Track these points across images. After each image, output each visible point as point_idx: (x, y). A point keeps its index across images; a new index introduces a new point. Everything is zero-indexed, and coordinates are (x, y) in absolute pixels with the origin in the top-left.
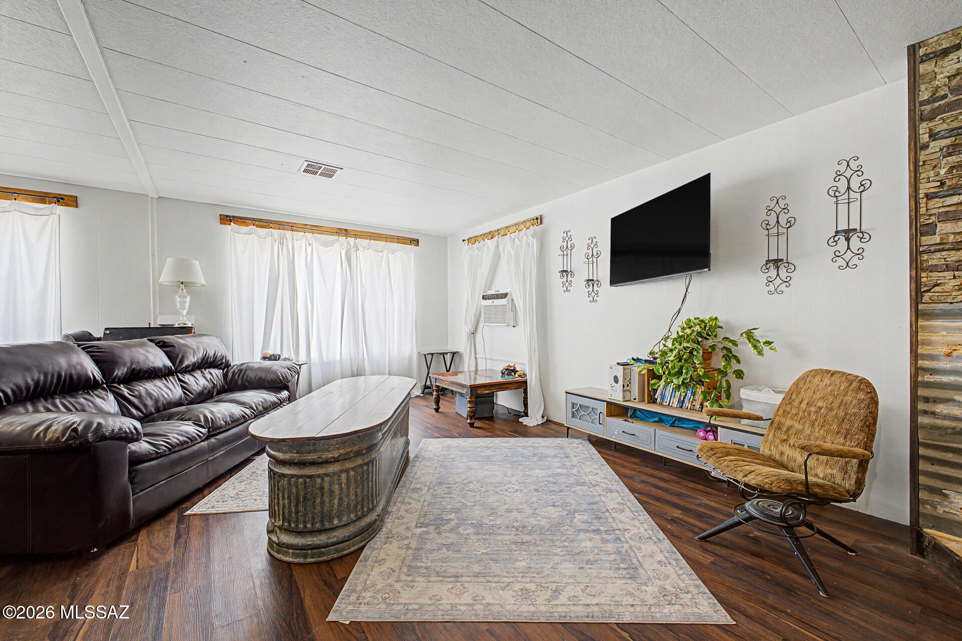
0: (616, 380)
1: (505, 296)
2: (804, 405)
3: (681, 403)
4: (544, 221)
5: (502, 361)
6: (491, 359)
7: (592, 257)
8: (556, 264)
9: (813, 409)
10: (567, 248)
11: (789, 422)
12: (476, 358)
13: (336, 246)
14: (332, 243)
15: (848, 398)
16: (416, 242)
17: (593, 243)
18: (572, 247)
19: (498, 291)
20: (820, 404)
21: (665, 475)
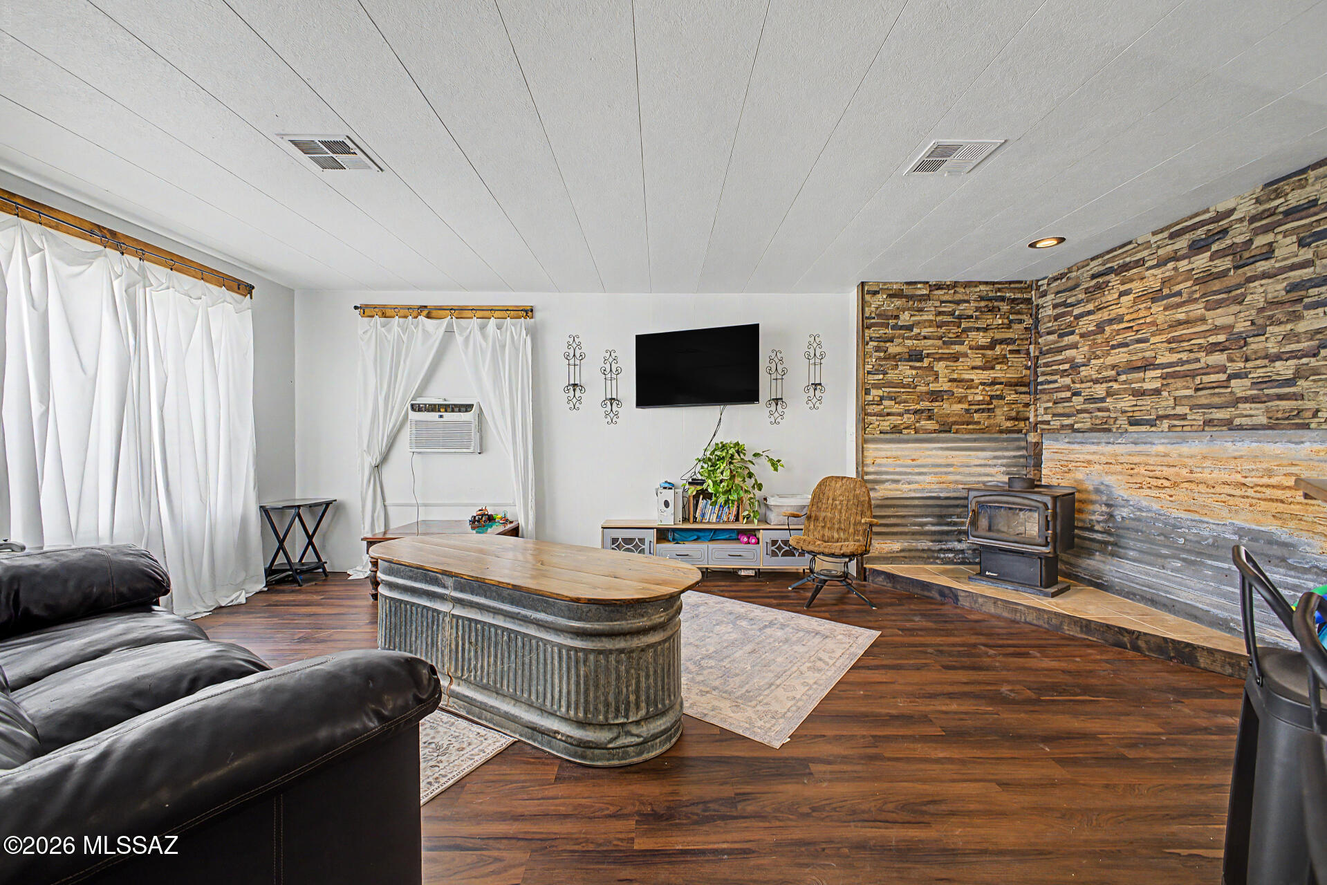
0: (667, 504)
1: (467, 408)
2: (830, 501)
3: (719, 517)
4: (538, 315)
5: (466, 505)
6: (425, 505)
7: (610, 373)
8: (559, 375)
9: (838, 502)
10: (575, 357)
11: (823, 514)
12: (385, 506)
13: (98, 263)
14: (88, 259)
15: (858, 492)
16: (246, 289)
17: (611, 357)
18: (582, 357)
19: (445, 400)
20: (841, 498)
21: (728, 583)
